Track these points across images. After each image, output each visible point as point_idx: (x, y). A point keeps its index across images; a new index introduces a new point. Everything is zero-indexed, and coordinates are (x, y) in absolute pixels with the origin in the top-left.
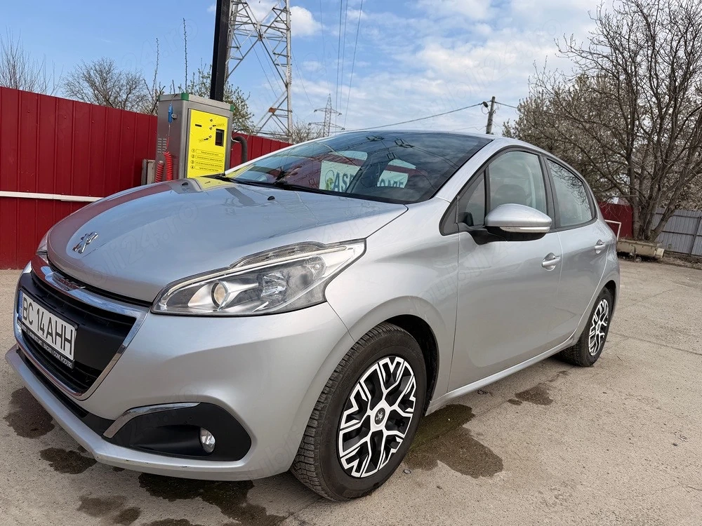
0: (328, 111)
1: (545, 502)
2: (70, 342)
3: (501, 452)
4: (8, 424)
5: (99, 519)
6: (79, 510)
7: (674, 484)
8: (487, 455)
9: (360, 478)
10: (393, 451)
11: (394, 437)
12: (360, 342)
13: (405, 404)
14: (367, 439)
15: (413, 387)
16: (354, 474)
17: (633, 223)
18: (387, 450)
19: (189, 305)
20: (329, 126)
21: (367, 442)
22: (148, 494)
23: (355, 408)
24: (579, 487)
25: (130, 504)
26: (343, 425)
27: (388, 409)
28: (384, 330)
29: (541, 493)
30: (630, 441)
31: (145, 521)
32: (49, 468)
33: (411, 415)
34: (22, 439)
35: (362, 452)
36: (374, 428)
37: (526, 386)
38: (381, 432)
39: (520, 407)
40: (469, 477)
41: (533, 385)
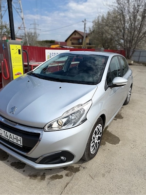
2: (20, 141)
8: (115, 137)
13: (100, 134)
16: (93, 153)
23: (93, 140)
26: (91, 145)
27: (98, 136)
31: (48, 178)
38: (97, 142)
39: (117, 121)
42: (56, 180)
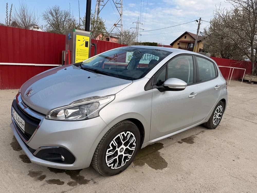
0: (138, 23)
1: (177, 180)
2: (24, 125)
3: (168, 161)
4: (11, 146)
5: (33, 178)
6: (28, 175)
7: (227, 175)
8: (163, 161)
9: (115, 169)
10: (127, 160)
11: (127, 156)
12: (113, 128)
13: (131, 146)
14: (117, 157)
15: (134, 140)
16: (112, 168)
17: (252, 68)
18: (125, 160)
19: (57, 116)
20: (138, 29)
21: (116, 158)
22: (49, 171)
23: (111, 148)
24: (192, 174)
25: (43, 174)
26: (107, 153)
27: (125, 148)
28: (123, 123)
29: (177, 176)
30: (217, 159)
31: (46, 180)
32: (21, 161)
33: (134, 149)
34: (14, 151)
35: (115, 162)
36: (119, 154)
37: (187, 136)
38: (122, 155)
39: (181, 144)
40: (154, 169)
41: (189, 136)
42: (53, 185)
